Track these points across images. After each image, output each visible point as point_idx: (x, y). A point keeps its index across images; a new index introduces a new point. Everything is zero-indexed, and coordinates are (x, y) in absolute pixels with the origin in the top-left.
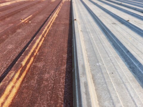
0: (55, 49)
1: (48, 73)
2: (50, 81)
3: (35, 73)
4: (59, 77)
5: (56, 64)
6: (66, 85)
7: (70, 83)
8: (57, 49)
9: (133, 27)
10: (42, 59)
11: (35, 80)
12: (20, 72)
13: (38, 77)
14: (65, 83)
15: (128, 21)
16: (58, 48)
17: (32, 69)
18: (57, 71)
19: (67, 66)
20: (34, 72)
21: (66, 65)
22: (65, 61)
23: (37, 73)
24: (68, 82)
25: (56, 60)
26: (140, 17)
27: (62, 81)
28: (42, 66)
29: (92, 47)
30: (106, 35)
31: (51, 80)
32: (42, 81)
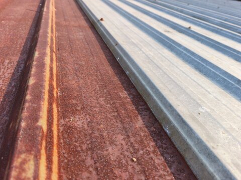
0: (92, 80)
1: (112, 143)
2: (129, 167)
3: (79, 149)
4: (144, 151)
5: (116, 117)
6: (173, 170)
7: (179, 163)
8: (95, 79)
9: (203, 38)
10: (76, 105)
11: (91, 169)
12: (46, 153)
13: (92, 158)
14: (170, 167)
15: (190, 28)
16: (97, 77)
17: (66, 136)
18: (130, 135)
19: (144, 118)
20: (76, 146)
21: (139, 117)
22: (131, 107)
23: (84, 148)
24: (174, 162)
25: (108, 105)
26: (198, 23)
27: (159, 161)
28: (86, 126)
29: (165, 73)
30: (172, 51)
31: (130, 163)
32: (112, 171)
